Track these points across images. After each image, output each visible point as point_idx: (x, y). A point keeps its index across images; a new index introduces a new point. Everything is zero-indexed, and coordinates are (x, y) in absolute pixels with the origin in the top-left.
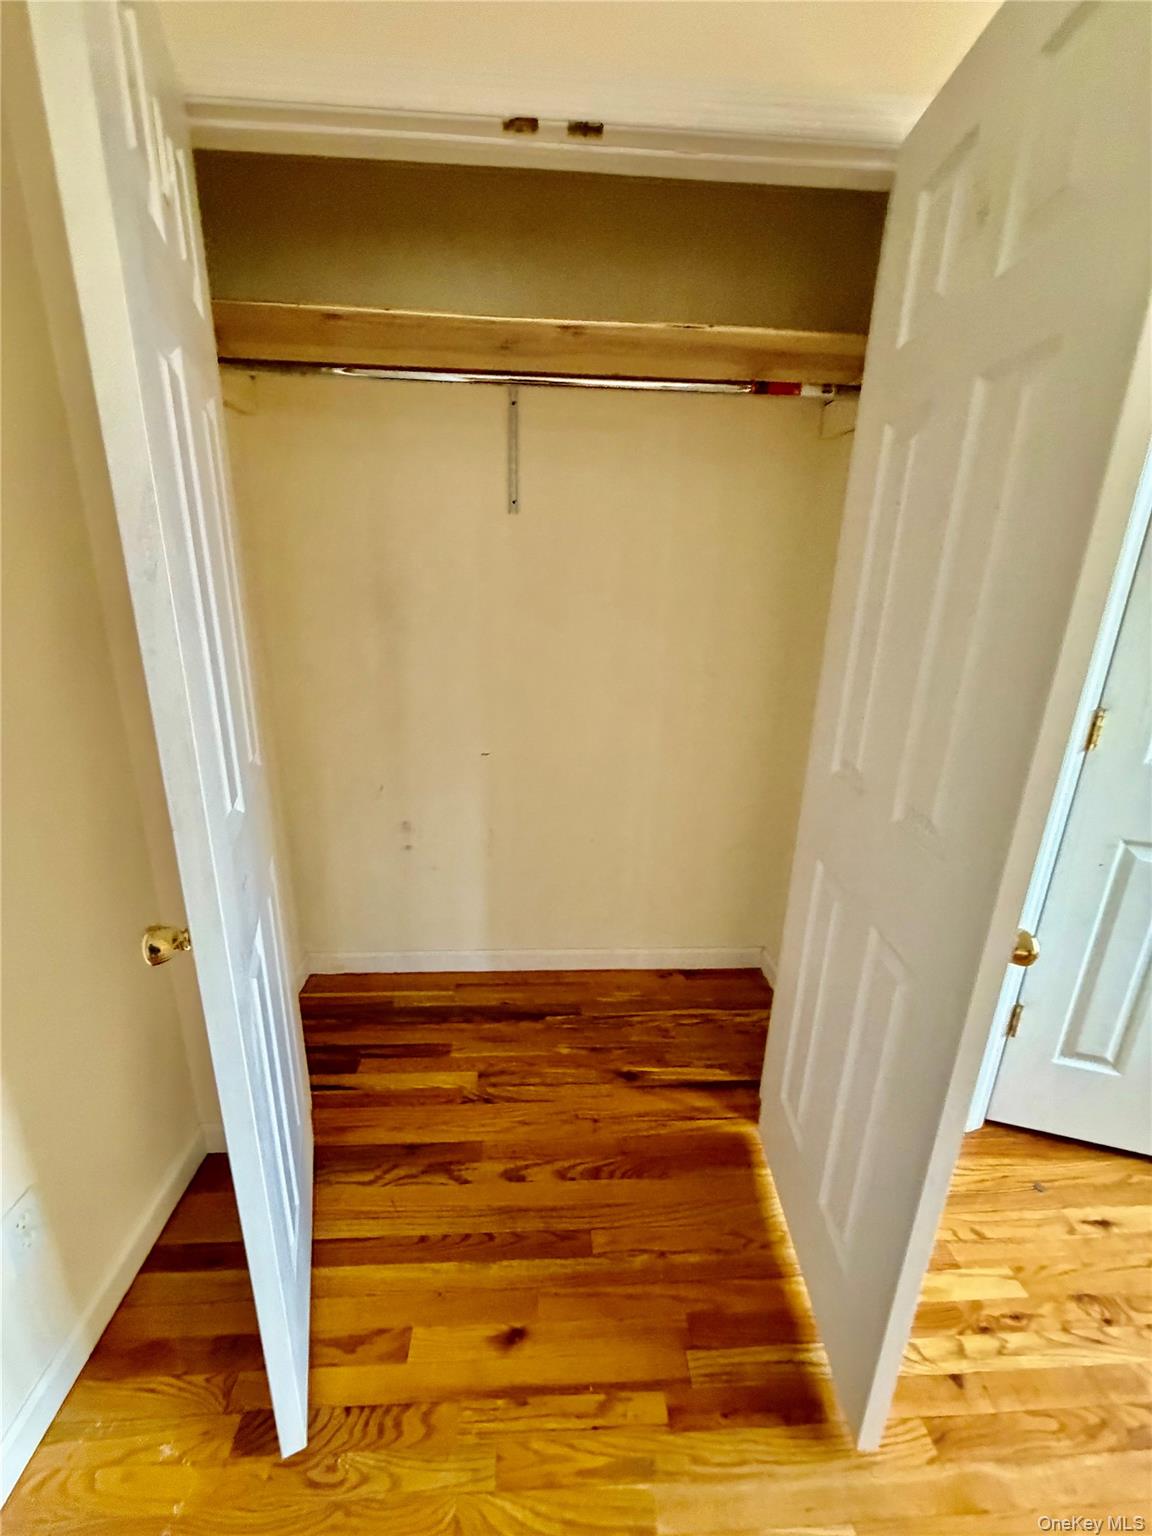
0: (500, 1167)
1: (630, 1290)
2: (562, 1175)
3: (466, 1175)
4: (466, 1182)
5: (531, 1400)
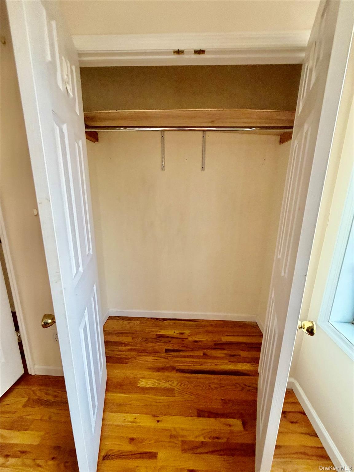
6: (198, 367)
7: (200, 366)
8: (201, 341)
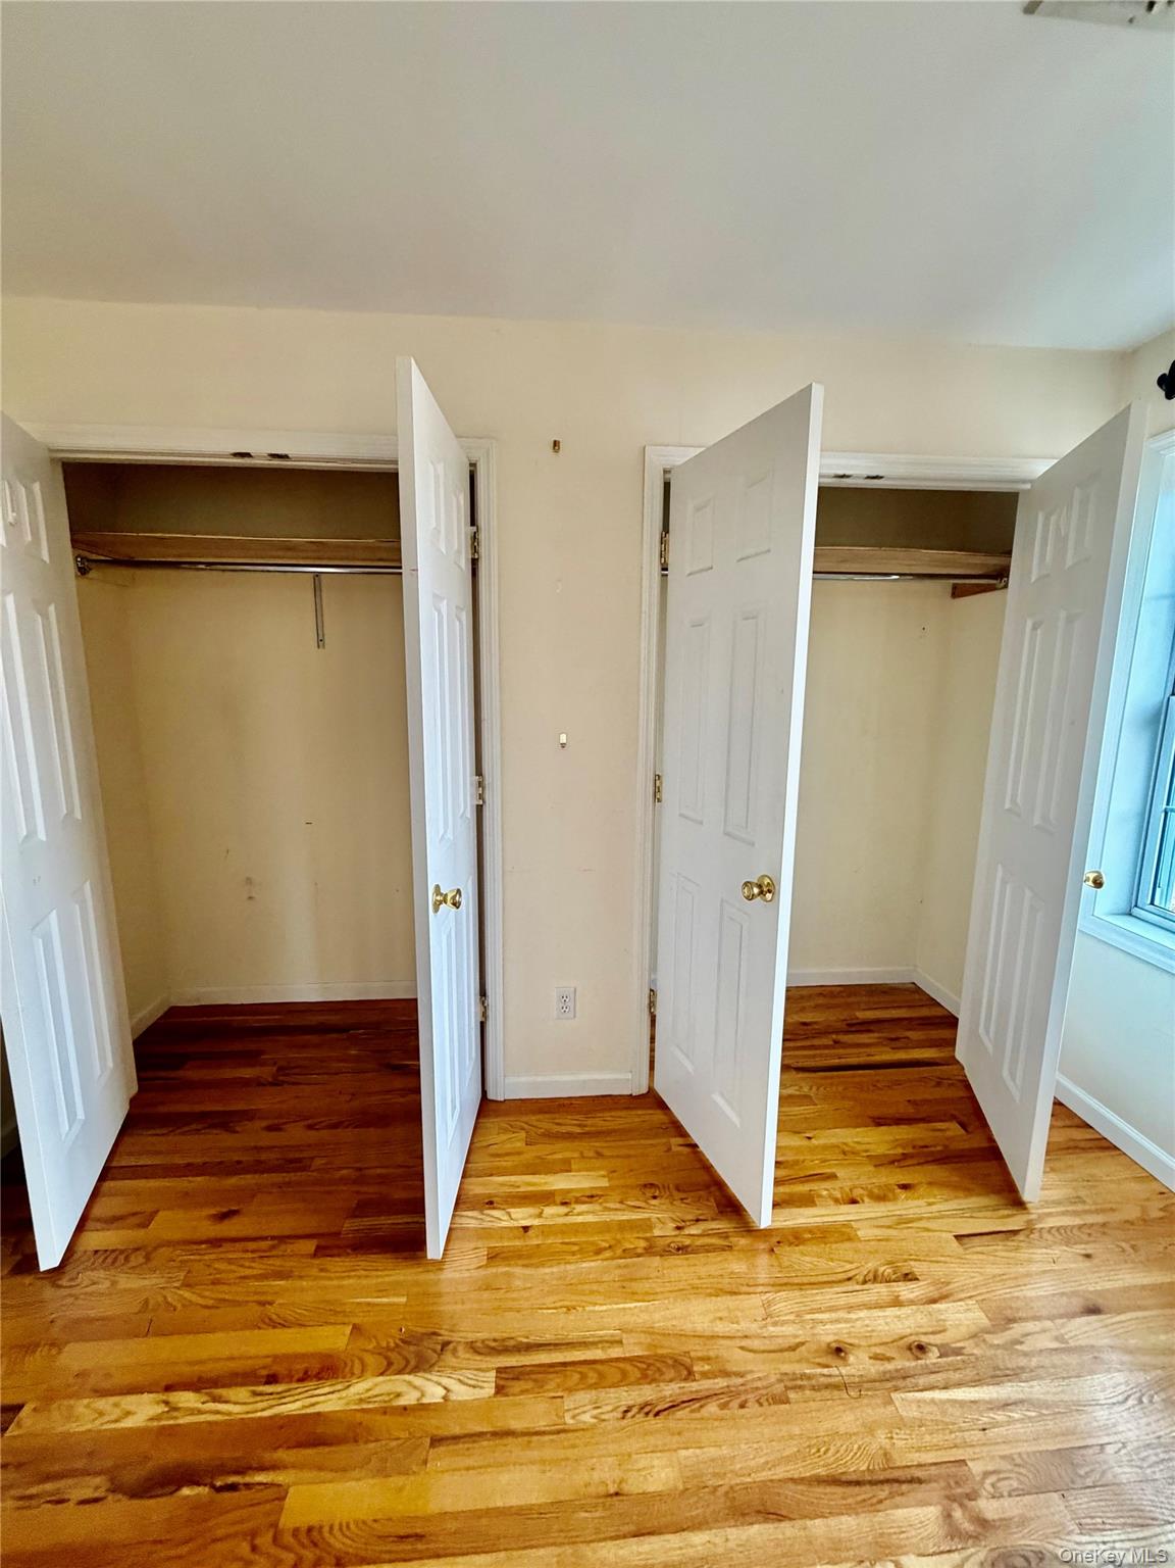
0: (264, 1123)
1: (327, 1188)
2: (310, 1127)
3: (238, 1129)
4: (237, 1132)
5: (224, 1244)
6: (836, 1062)
7: (837, 1061)
8: (815, 1023)
